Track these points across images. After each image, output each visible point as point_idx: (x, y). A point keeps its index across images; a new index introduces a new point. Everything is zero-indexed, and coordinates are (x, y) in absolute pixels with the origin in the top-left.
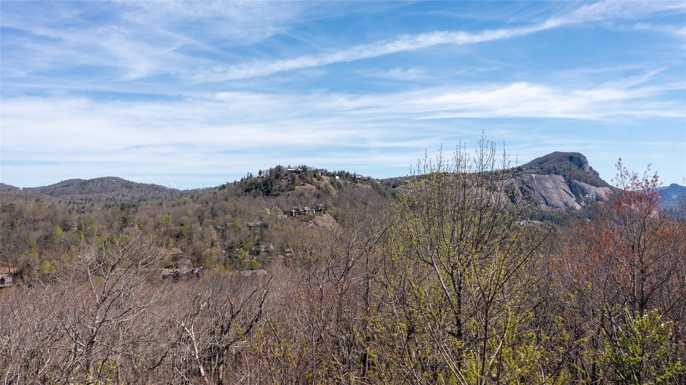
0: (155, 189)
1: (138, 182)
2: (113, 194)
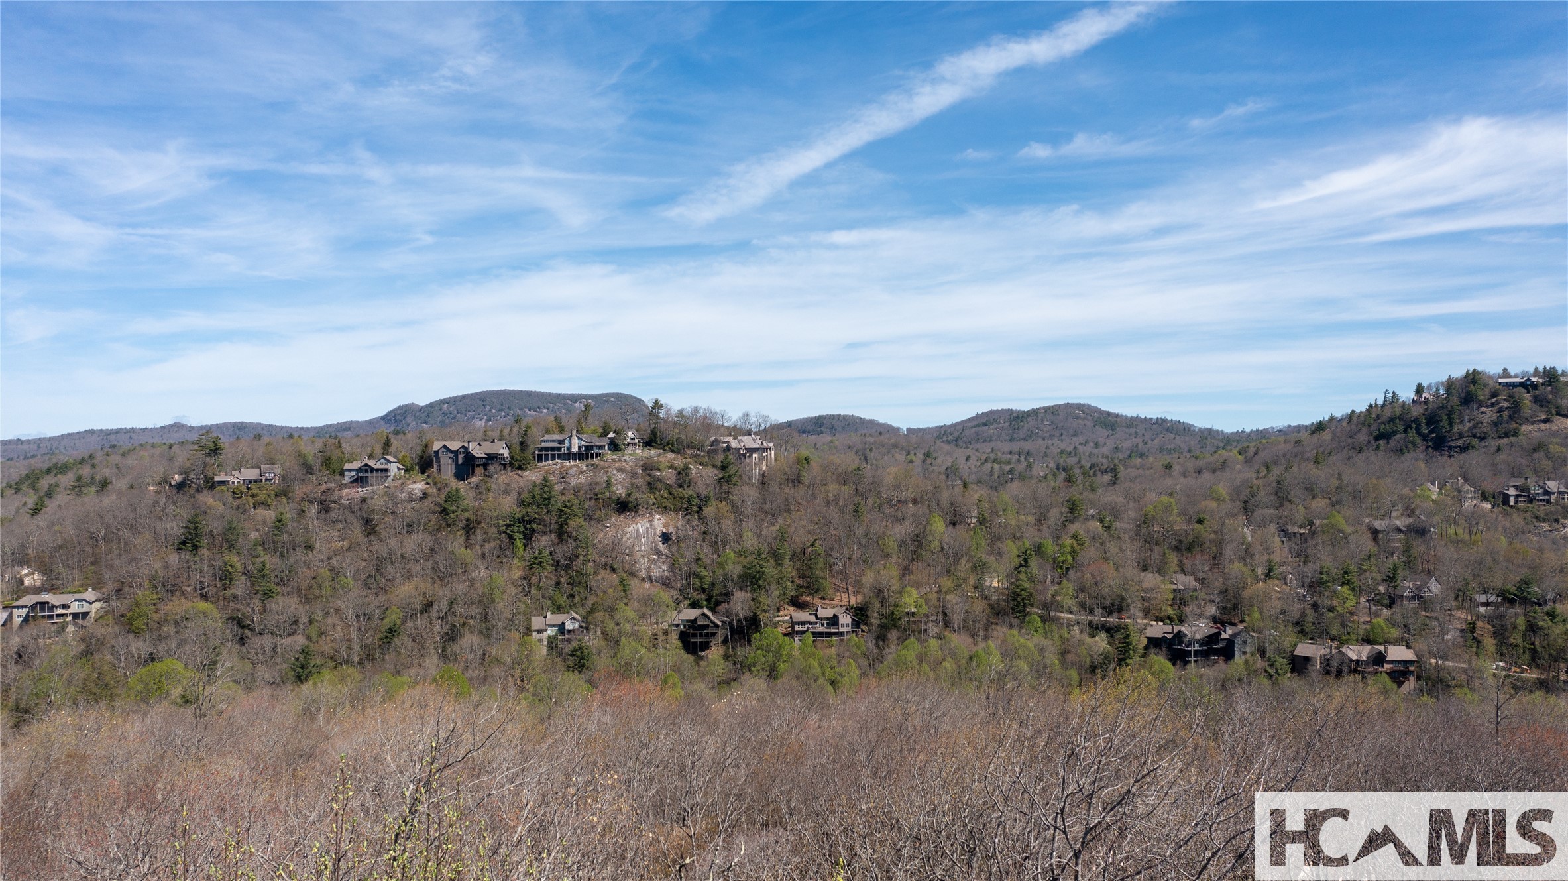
0: (1168, 429)
1: (1129, 415)
2: (1076, 441)
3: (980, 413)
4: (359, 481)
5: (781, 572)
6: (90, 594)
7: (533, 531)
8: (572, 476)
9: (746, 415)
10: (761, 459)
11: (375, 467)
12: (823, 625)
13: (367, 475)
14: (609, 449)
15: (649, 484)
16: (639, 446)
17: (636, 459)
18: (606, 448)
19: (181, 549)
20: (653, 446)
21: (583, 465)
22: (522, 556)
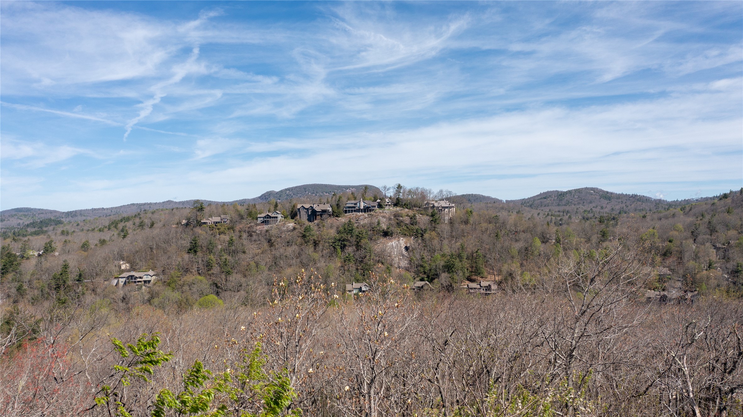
0: (638, 200)
1: (618, 193)
2: (591, 206)
3: (542, 192)
4: (265, 222)
5: (462, 264)
6: (151, 272)
7: (345, 246)
8: (361, 220)
9: (441, 191)
10: (449, 211)
11: (272, 216)
12: (483, 290)
13: (268, 219)
14: (378, 207)
15: (398, 223)
16: (391, 206)
17: (390, 212)
18: (376, 207)
19: (189, 252)
20: (398, 206)
21: (366, 215)
22: (340, 257)
